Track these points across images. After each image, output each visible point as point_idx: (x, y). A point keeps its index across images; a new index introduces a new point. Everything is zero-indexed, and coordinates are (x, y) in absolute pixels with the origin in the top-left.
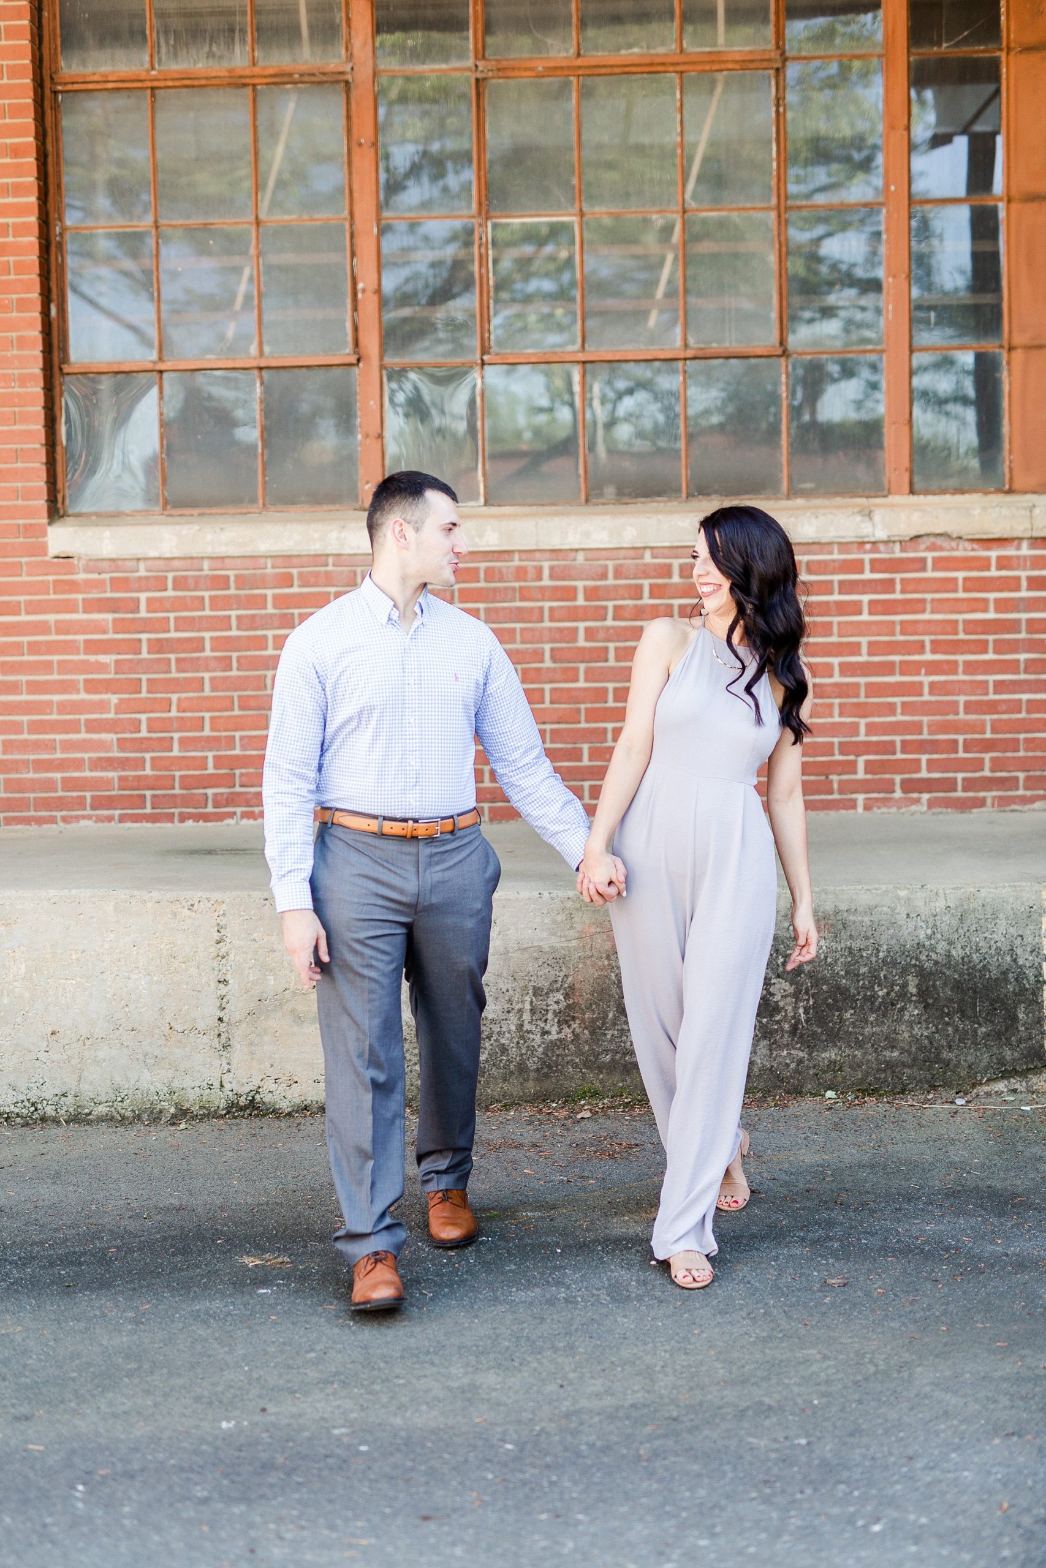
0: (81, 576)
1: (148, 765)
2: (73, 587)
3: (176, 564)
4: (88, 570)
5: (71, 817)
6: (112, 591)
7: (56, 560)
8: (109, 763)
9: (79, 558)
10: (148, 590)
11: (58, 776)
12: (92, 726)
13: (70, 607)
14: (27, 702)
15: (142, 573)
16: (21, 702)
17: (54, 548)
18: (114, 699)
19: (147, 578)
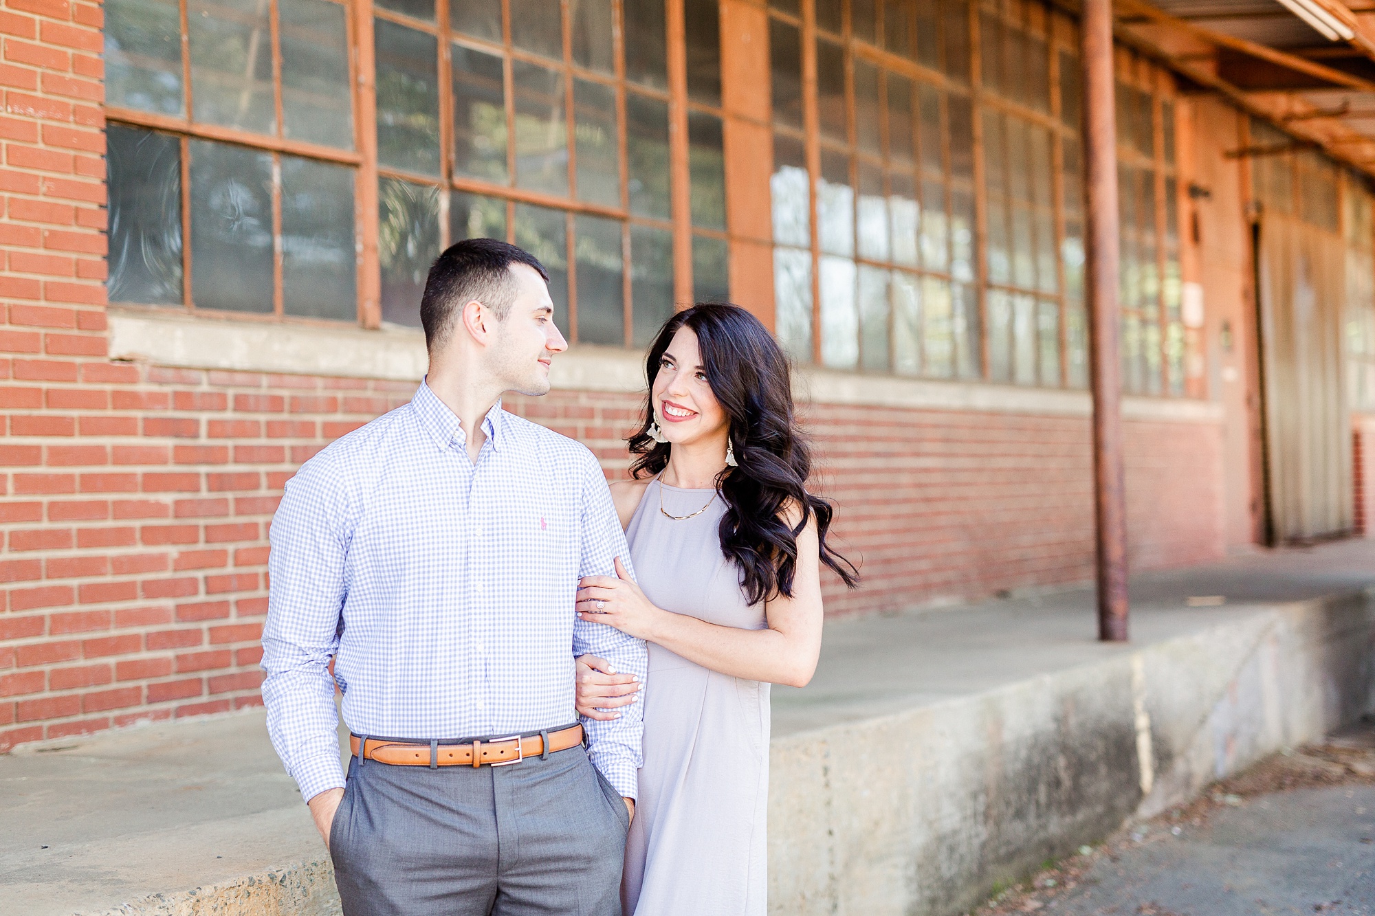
0: (142, 388)
1: (206, 637)
2: (133, 400)
3: (239, 378)
4: (153, 380)
5: (127, 717)
6: (176, 408)
7: (118, 364)
8: (167, 639)
9: (144, 362)
10: (210, 409)
11: (111, 661)
12: (152, 590)
13: (126, 428)
14: (81, 560)
15: (205, 388)
16: (72, 560)
17: (117, 349)
18: (173, 551)
19: (210, 394)
